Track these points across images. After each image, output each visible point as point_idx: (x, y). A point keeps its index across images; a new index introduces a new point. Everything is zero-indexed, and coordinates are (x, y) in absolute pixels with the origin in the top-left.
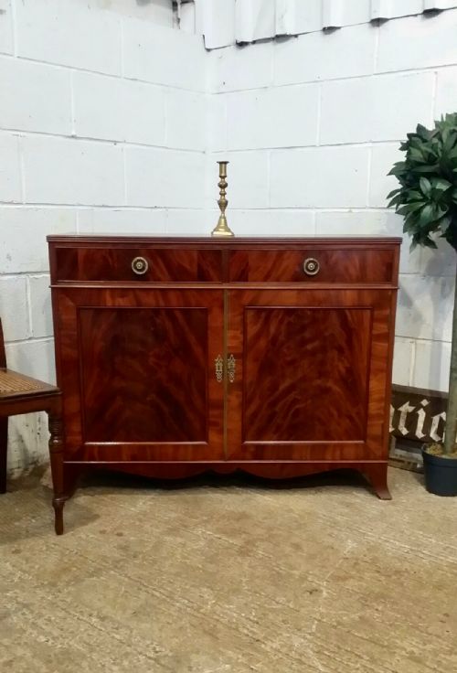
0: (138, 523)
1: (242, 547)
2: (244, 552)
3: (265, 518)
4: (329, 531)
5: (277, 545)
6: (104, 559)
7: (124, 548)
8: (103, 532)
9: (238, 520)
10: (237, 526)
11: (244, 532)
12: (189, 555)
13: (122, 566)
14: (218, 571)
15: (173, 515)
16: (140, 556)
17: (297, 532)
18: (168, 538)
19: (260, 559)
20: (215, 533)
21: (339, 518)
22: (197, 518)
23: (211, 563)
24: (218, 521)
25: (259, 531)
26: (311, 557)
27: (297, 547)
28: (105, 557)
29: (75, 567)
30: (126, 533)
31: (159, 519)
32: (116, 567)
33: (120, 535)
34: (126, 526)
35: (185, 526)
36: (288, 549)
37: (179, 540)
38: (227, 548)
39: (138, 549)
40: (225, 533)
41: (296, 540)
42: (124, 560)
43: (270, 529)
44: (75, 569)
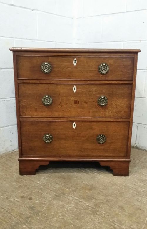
0: (40, 191)
1: (93, 208)
2: (94, 212)
3: (103, 189)
4: (136, 198)
5: (111, 207)
6: (21, 215)
7: (32, 208)
8: (22, 197)
9: (90, 190)
10: (89, 194)
11: (94, 198)
12: (66, 213)
13: (30, 221)
14: (81, 226)
15: (58, 186)
16: (40, 214)
17: (120, 199)
18: (55, 202)
19: (103, 217)
20: (79, 199)
21: (140, 189)
22: (69, 188)
23: (77, 219)
24: (80, 190)
25: (101, 197)
26: (130, 215)
27: (122, 208)
28: (22, 214)
29: (5, 221)
30: (34, 197)
31: (51, 189)
32: (26, 222)
33: (31, 199)
34: (34, 193)
35: (64, 194)
36: (117, 210)
37: (61, 203)
38: (85, 209)
39: (39, 209)
40: (84, 198)
41: (120, 204)
42: (31, 217)
43: (107, 196)
44: (4, 223)
